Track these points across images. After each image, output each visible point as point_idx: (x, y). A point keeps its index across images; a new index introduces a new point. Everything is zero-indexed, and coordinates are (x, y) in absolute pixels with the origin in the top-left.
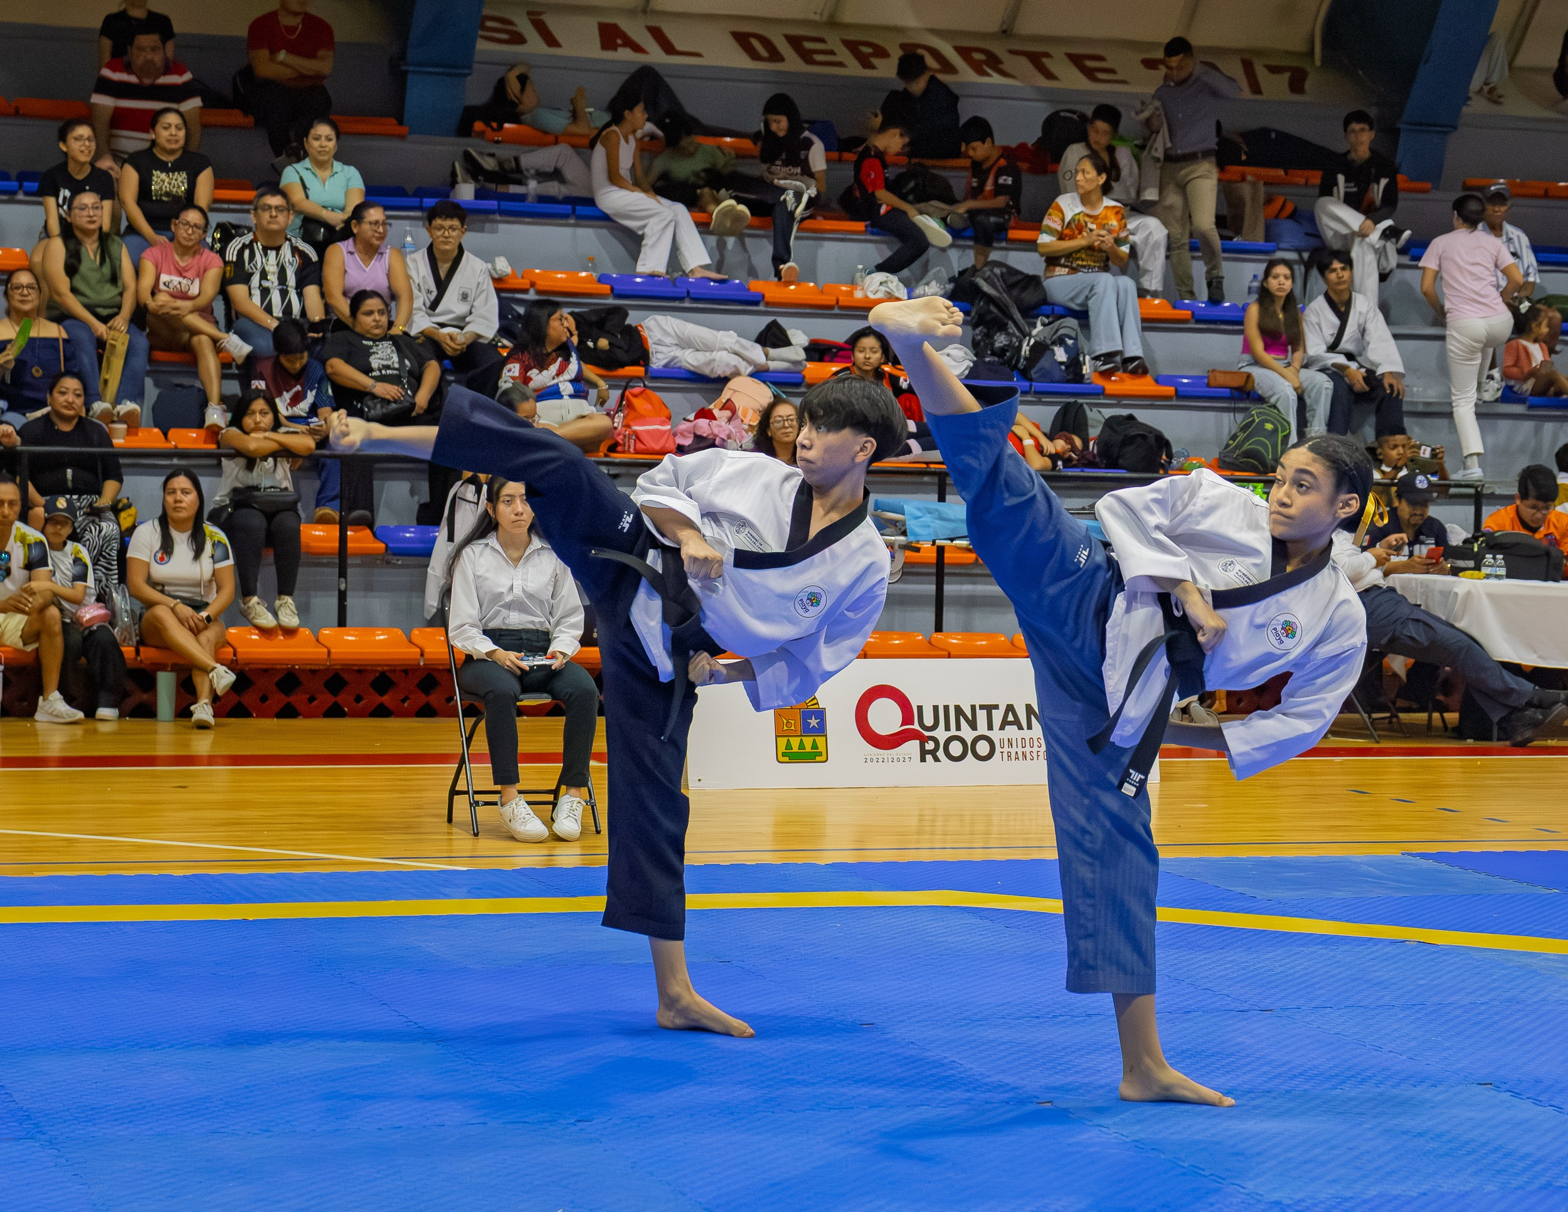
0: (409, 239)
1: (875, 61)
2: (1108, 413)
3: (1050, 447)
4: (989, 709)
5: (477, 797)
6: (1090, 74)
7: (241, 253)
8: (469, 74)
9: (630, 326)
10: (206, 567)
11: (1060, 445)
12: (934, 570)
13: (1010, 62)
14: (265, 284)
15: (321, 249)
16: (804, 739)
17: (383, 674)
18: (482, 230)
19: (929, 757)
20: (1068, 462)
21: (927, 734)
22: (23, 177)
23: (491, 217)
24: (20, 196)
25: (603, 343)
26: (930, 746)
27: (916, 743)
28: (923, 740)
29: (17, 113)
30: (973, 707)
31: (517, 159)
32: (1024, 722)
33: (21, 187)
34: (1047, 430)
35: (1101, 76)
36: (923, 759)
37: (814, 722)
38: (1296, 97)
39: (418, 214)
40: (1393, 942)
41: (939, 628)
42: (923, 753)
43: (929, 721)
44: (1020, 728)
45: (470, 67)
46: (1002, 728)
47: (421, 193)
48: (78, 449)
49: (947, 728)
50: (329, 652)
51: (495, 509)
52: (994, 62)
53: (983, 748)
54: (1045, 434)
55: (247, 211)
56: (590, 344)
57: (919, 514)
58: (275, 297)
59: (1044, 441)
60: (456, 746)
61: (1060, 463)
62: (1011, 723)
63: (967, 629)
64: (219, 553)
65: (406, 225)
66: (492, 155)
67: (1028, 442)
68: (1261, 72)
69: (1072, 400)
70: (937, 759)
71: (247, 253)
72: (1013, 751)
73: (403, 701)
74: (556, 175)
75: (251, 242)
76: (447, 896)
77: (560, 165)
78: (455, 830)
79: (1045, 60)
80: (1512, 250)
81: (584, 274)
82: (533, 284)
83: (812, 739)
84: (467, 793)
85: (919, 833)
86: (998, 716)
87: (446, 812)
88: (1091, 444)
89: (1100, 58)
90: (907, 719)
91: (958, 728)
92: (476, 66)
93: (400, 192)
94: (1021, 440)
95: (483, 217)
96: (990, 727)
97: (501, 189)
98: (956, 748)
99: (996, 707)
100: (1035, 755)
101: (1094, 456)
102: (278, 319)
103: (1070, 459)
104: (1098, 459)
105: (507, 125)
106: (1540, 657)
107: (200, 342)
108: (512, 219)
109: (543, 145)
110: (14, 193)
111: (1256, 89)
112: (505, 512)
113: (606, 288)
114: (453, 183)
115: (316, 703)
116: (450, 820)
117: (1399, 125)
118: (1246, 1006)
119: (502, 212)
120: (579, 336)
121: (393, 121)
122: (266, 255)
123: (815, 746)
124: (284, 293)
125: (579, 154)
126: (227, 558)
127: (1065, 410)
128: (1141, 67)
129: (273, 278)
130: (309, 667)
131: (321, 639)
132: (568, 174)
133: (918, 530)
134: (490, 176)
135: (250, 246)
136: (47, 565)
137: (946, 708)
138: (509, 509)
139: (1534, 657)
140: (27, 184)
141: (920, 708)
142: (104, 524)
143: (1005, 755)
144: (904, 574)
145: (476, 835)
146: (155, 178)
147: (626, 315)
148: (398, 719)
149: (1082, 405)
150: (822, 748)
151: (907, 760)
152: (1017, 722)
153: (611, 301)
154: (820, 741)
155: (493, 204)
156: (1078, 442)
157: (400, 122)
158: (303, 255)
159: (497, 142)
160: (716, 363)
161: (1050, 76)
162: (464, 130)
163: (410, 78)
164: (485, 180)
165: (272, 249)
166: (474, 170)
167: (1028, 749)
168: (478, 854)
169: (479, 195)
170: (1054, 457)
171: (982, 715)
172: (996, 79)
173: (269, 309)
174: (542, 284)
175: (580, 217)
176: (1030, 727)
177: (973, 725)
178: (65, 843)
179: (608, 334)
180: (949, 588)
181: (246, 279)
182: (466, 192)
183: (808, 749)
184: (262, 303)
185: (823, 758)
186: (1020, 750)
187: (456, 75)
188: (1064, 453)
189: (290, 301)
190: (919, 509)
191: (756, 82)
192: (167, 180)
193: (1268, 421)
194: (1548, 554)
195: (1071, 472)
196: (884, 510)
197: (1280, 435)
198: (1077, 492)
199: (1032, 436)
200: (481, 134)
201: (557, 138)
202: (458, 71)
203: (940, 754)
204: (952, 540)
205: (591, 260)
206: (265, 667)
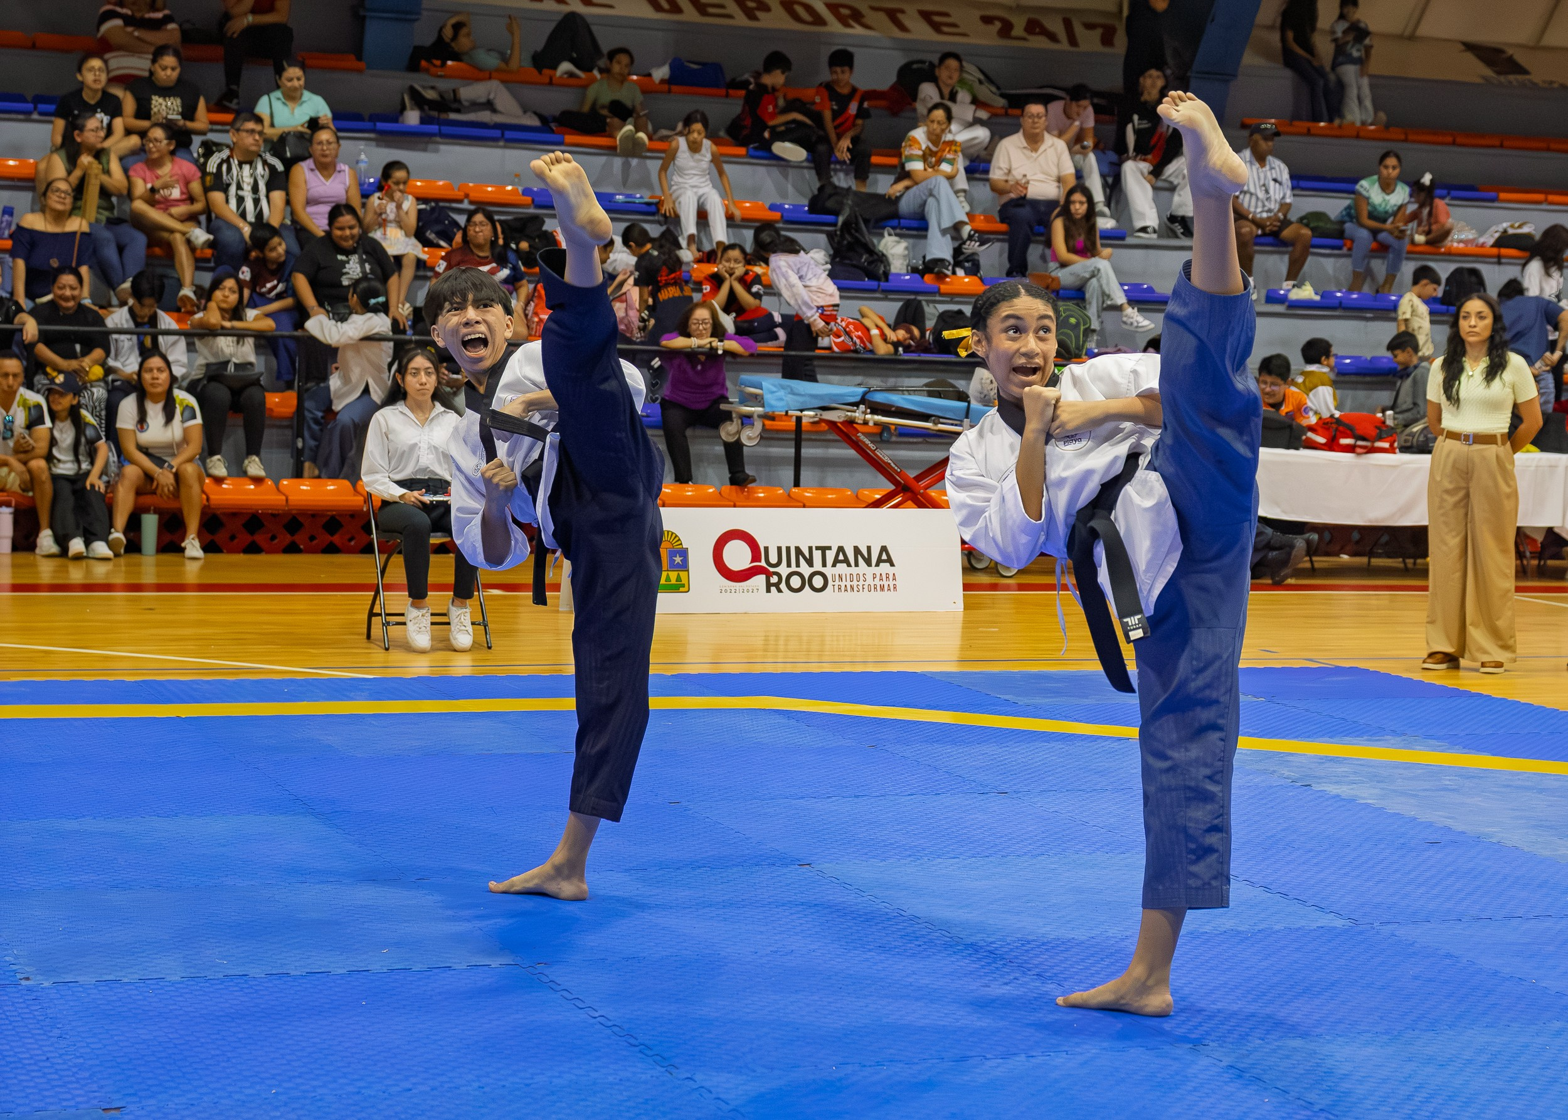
0: (363, 157)
1: (759, 14)
2: (942, 308)
3: (892, 336)
4: (824, 549)
5: (389, 618)
6: (937, 27)
7: (220, 166)
8: (417, 20)
9: (546, 232)
10: (176, 429)
11: (901, 334)
12: (794, 436)
13: (870, 17)
14: (240, 193)
15: (289, 164)
16: (670, 573)
17: (333, 518)
18: (425, 150)
19: (773, 589)
20: (907, 349)
21: (772, 570)
22: (38, 100)
23: (434, 139)
24: (35, 116)
25: (524, 245)
26: (774, 579)
27: (763, 577)
28: (769, 575)
29: (34, 46)
30: (810, 548)
31: (454, 91)
32: (852, 562)
33: (35, 108)
34: (892, 321)
35: (945, 29)
36: (768, 591)
37: (678, 559)
38: (1107, 50)
39: (372, 135)
40: (1119, 739)
41: (797, 483)
42: (769, 586)
43: (773, 559)
44: (849, 565)
45: (419, 13)
46: (834, 565)
47: (374, 118)
48: (76, 328)
49: (789, 565)
50: (287, 500)
51: (403, 379)
52: (857, 16)
53: (818, 582)
54: (889, 326)
55: (227, 131)
56: (513, 246)
57: (774, 389)
58: (249, 205)
59: (888, 332)
60: (373, 577)
61: (901, 349)
62: (841, 562)
63: (822, 485)
64: (187, 414)
65: (361, 145)
66: (433, 88)
67: (875, 332)
68: (1078, 29)
69: (912, 297)
70: (780, 591)
71: (224, 167)
72: (843, 584)
73: (350, 540)
74: (489, 105)
75: (229, 158)
76: (352, 699)
77: (491, 97)
78: (372, 645)
79: (900, 16)
80: (1274, 176)
81: (509, 188)
82: (467, 196)
83: (676, 573)
84: (380, 615)
85: (765, 650)
86: (830, 556)
87: (365, 631)
88: (928, 333)
89: (946, 15)
90: (756, 557)
91: (798, 565)
92: (425, 13)
93: (358, 117)
94: (868, 330)
95: (426, 139)
96: (824, 565)
97: (443, 116)
98: (796, 582)
99: (829, 548)
100: (861, 588)
101: (930, 343)
102: (251, 224)
103: (910, 346)
104: (932, 346)
105: (449, 63)
106: (1284, 512)
107: (175, 239)
108: (451, 141)
109: (478, 80)
110: (30, 113)
111: (1073, 41)
112: (411, 383)
113: (528, 199)
114: (403, 108)
115: (276, 541)
116: (369, 636)
117: (1189, 74)
118: (987, 790)
119: (441, 135)
120: (504, 239)
121: (352, 57)
122: (241, 168)
123: (679, 579)
124: (257, 201)
125: (508, 89)
126: (194, 417)
127: (907, 305)
128: (980, 23)
129: (247, 187)
130: (270, 511)
131: (281, 488)
132: (499, 105)
133: (773, 403)
134: (432, 104)
135: (227, 161)
136: (43, 423)
137: (788, 549)
138: (415, 380)
139: (1278, 510)
140: (42, 107)
141: (766, 549)
142: (95, 390)
143: (836, 588)
144: (762, 438)
145: (387, 649)
146: (154, 102)
147: (543, 222)
148: (347, 555)
149: (920, 302)
150: (684, 581)
151: (755, 591)
152: (846, 561)
153: (532, 211)
154: (683, 574)
155: (434, 128)
156: (916, 332)
157: (359, 58)
158: (272, 168)
159: (441, 76)
160: (618, 262)
161: (902, 28)
162: (413, 66)
163: (368, 23)
164: (430, 109)
165: (246, 163)
166: (419, 101)
167: (855, 583)
168: (390, 665)
169: (423, 121)
170: (896, 345)
171: (817, 555)
172: (858, 30)
173: (243, 215)
174: (474, 195)
175: (508, 140)
176: (857, 565)
177: (810, 563)
178: (42, 655)
179: (528, 238)
180: (806, 452)
181: (225, 189)
182: (412, 117)
183: (673, 581)
184: (238, 208)
185: (686, 589)
186: (849, 584)
187: (406, 20)
188: (905, 340)
189: (261, 210)
190: (775, 386)
191: (658, 30)
192: (164, 103)
193: (1072, 316)
194: (1290, 427)
195: (907, 357)
196: (746, 386)
197: (1082, 328)
198: (914, 373)
199: (878, 327)
200: (427, 71)
201: (490, 74)
202: (408, 17)
203: (783, 586)
204: (802, 411)
205: (517, 176)
206: (234, 511)
